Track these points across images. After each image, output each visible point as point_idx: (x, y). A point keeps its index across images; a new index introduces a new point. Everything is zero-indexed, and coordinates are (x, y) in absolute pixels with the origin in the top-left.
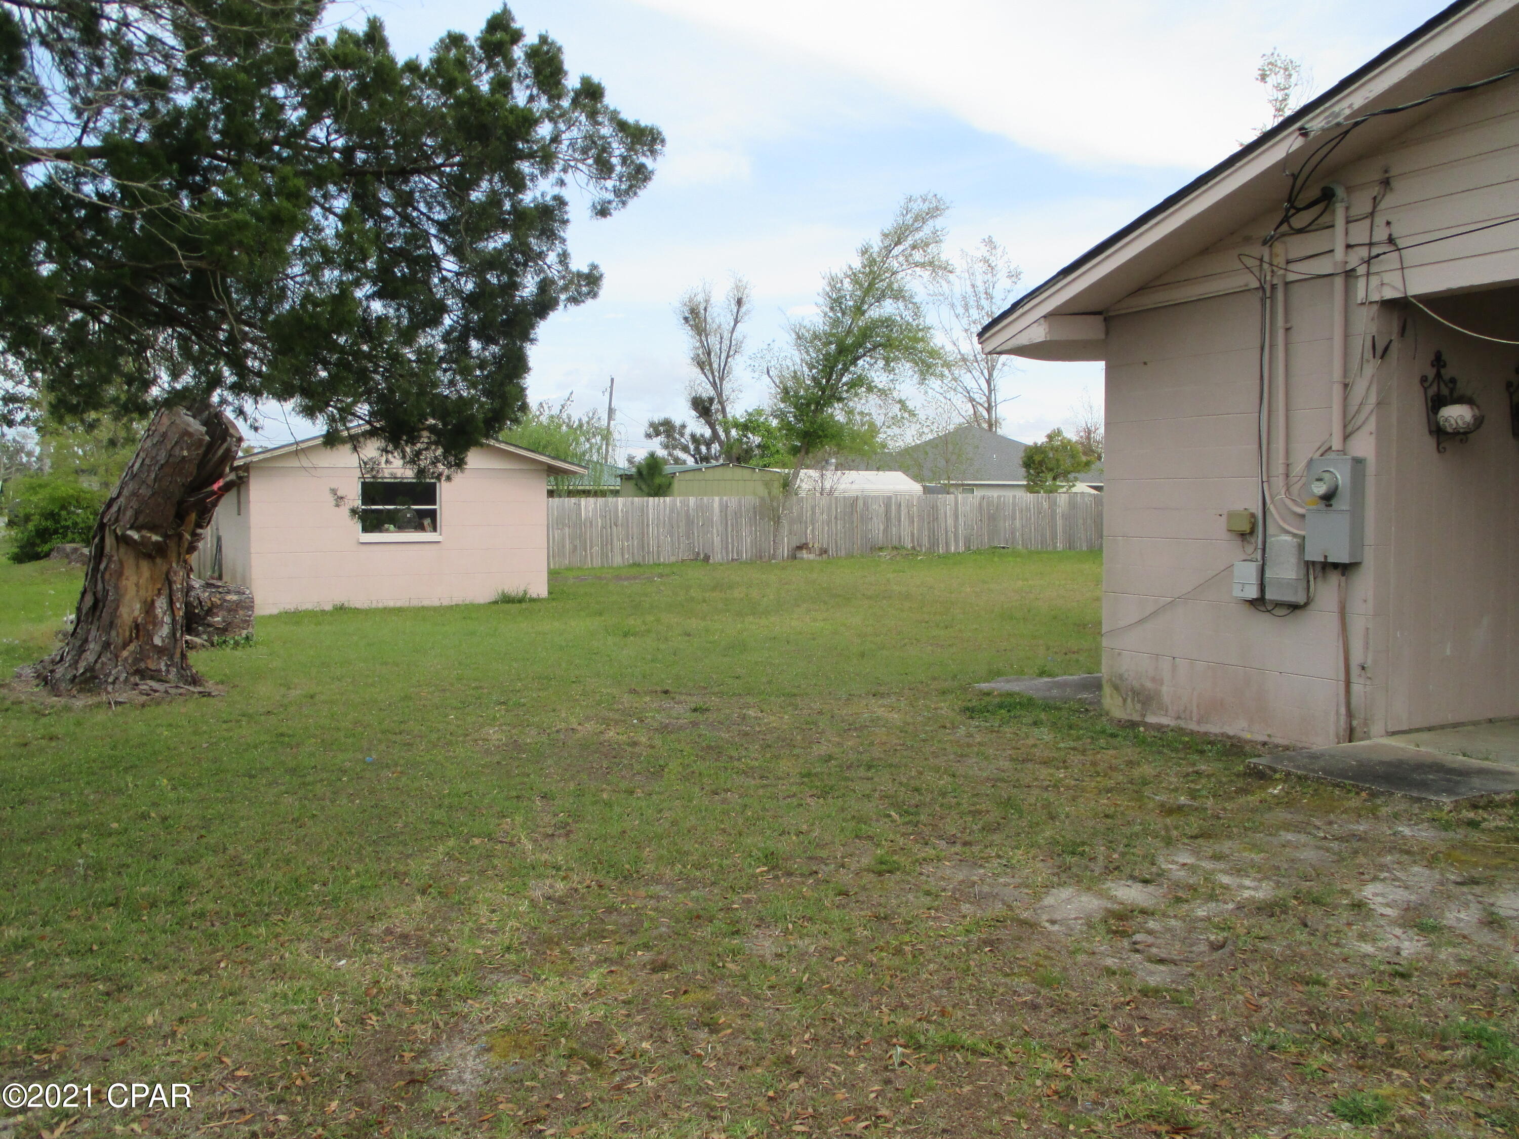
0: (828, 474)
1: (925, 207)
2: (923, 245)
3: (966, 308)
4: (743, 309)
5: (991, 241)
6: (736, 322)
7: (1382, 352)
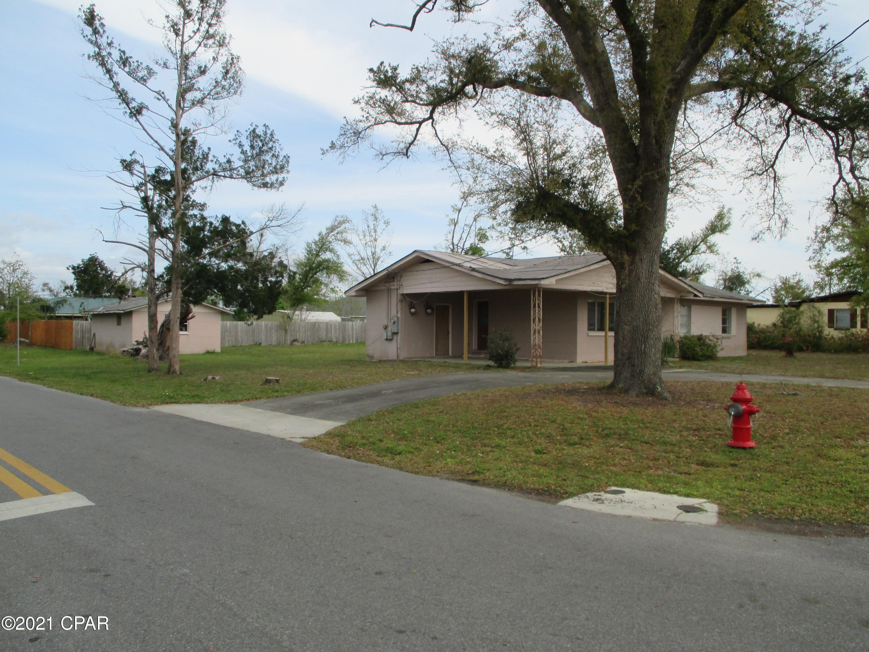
0: (304, 313)
1: (342, 219)
2: (341, 233)
3: (365, 236)
4: (263, 238)
5: (376, 207)
6: (260, 244)
7: (401, 301)
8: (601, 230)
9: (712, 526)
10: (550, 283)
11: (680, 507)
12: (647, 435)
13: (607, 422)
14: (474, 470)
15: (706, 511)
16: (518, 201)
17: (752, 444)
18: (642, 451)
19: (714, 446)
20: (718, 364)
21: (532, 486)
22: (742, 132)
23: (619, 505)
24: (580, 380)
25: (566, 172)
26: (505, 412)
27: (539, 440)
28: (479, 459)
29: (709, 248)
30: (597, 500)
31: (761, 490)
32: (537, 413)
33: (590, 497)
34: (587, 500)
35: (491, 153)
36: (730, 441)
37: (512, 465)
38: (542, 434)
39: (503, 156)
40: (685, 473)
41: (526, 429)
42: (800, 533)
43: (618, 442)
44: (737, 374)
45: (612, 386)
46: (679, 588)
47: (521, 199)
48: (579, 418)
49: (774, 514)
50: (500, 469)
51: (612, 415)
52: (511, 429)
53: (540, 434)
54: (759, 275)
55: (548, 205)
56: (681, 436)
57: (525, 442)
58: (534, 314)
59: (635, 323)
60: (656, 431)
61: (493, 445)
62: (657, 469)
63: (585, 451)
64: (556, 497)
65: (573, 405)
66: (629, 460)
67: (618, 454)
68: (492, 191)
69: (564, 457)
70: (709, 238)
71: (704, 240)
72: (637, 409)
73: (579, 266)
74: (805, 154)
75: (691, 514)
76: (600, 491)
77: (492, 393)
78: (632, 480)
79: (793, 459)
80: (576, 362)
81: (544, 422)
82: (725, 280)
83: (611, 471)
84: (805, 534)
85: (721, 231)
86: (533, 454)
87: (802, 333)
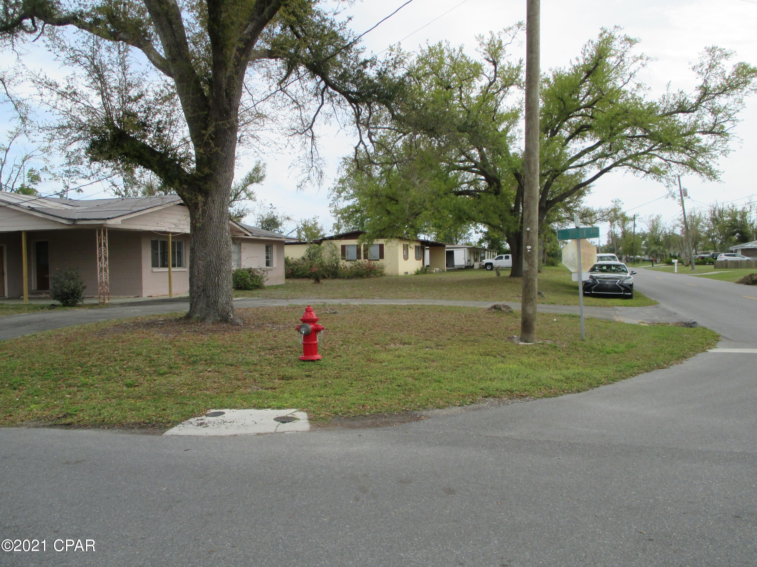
8: (177, 173)
9: (307, 432)
10: (116, 223)
11: (277, 419)
12: (230, 358)
13: (192, 350)
14: (65, 413)
15: (298, 419)
16: (93, 140)
17: (318, 356)
18: (229, 373)
19: (289, 362)
20: (266, 292)
21: (133, 421)
22: (286, 96)
23: (223, 426)
24: (152, 313)
25: (142, 114)
26: (85, 350)
27: (128, 374)
28: (67, 401)
29: (248, 195)
30: (201, 424)
31: (335, 394)
32: (121, 347)
33: (193, 423)
34: (191, 426)
35: (62, 88)
36: (301, 356)
37: (105, 401)
38: (130, 367)
39: (75, 93)
40: (271, 388)
41: (112, 364)
42: (374, 426)
43: (206, 367)
44: (283, 299)
45: (188, 317)
46: (302, 495)
47: (95, 137)
48: (164, 348)
49: (351, 413)
50: (94, 408)
51: (194, 343)
52: (96, 366)
53: (127, 368)
54: (288, 219)
55: (125, 145)
56: (260, 356)
57: (113, 378)
58: (100, 253)
59: (209, 258)
60: (238, 353)
61: (79, 384)
62: (246, 388)
63: (176, 379)
64: (160, 428)
65: (155, 336)
66: (219, 382)
67: (208, 378)
68: (63, 127)
69: (157, 388)
70: (248, 187)
71: (244, 188)
72: (216, 336)
73: (144, 208)
74: (333, 119)
75: (287, 424)
76: (201, 416)
77: (65, 332)
78: (228, 401)
79: (352, 365)
80: (142, 296)
81: (130, 356)
82: (262, 222)
83: (205, 395)
84: (377, 426)
85: (257, 182)
86: (125, 388)
87: (324, 264)
